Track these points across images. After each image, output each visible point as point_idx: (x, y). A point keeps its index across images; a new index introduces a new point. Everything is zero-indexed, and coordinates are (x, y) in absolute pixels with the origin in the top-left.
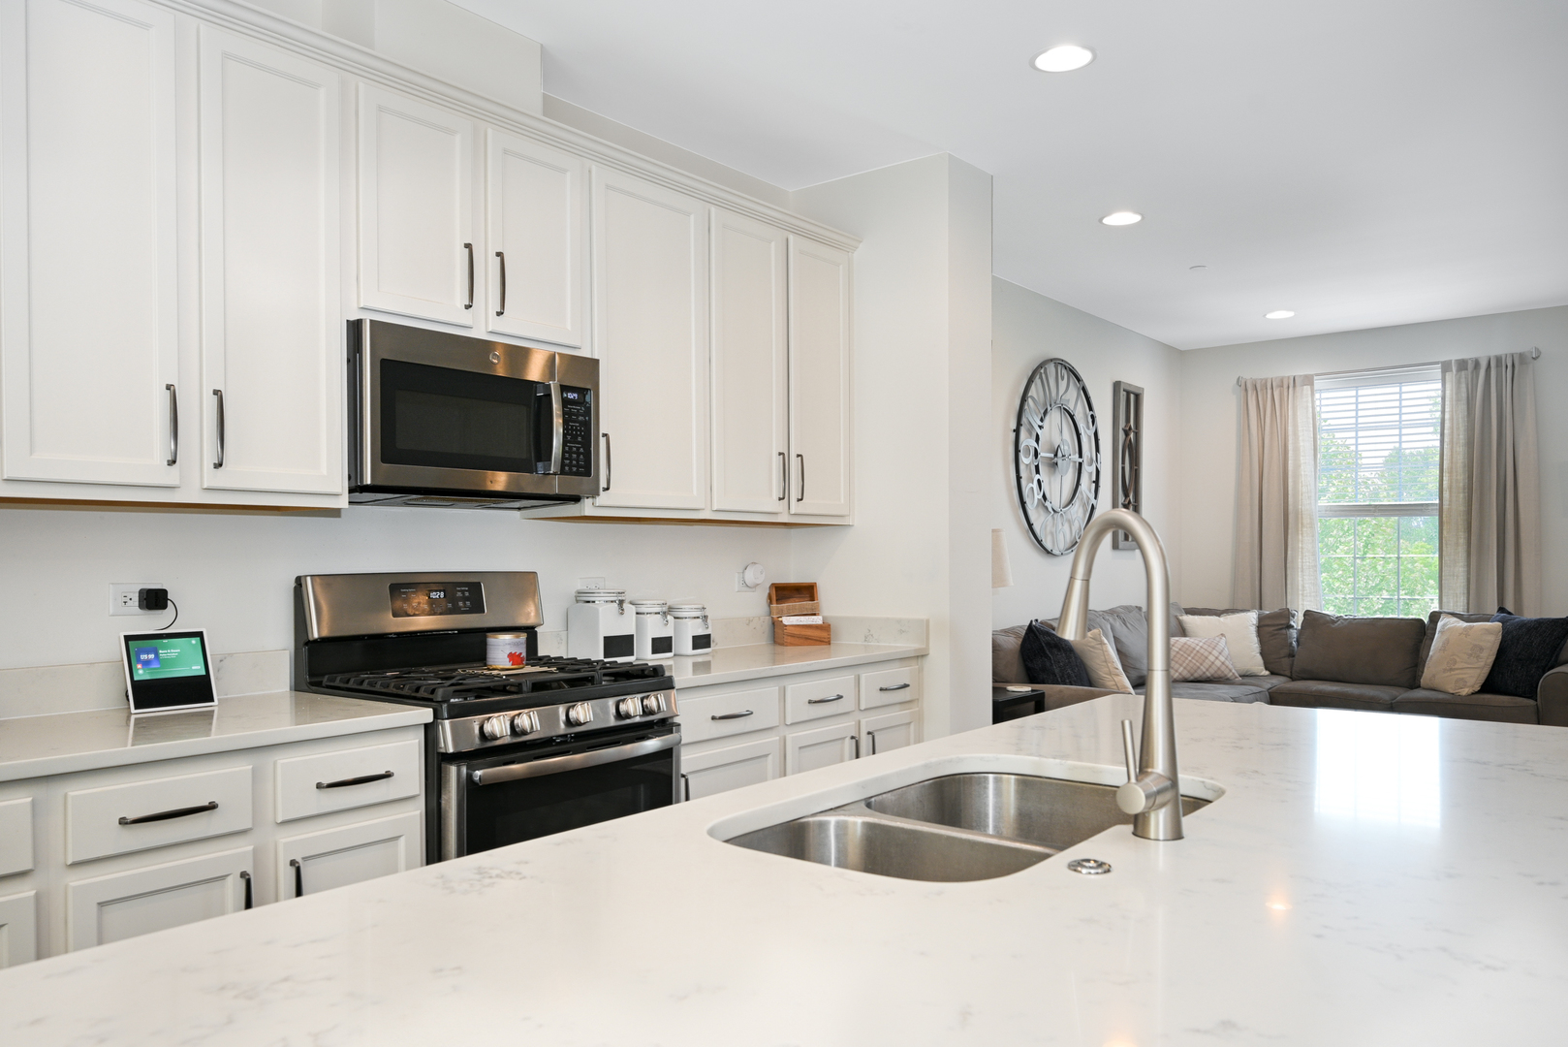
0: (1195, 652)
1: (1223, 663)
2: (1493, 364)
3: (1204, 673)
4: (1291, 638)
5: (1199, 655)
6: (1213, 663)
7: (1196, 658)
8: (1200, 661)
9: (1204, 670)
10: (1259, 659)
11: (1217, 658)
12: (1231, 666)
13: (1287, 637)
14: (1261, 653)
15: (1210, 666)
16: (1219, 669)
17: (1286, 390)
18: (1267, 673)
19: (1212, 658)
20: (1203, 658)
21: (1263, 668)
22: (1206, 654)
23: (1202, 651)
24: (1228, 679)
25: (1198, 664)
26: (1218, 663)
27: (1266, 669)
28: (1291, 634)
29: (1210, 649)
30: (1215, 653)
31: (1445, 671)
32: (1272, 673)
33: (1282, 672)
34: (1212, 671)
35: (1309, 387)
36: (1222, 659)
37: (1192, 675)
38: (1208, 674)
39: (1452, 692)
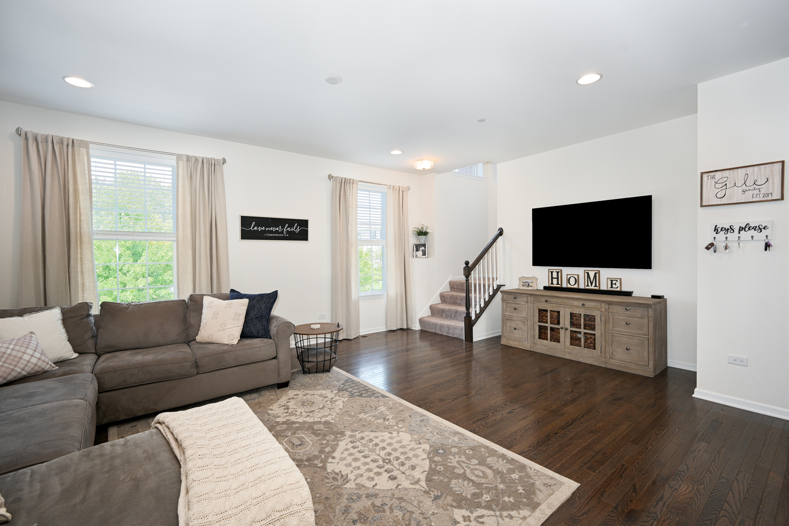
0: (6, 356)
1: (39, 359)
2: (205, 162)
3: (20, 373)
4: (91, 323)
5: (11, 357)
6: (29, 361)
7: (9, 361)
8: (14, 363)
9: (20, 370)
10: (69, 346)
11: (32, 356)
12: (47, 360)
13: (89, 323)
14: (68, 340)
15: (26, 365)
16: (36, 365)
17: (65, 147)
18: (76, 355)
19: (26, 357)
20: (17, 359)
21: (73, 352)
22: (20, 355)
23: (14, 353)
24: (46, 372)
25: (11, 367)
26: (34, 360)
27: (75, 352)
28: (91, 321)
29: (23, 349)
30: (30, 351)
31: (219, 331)
32: (80, 353)
33: (88, 351)
34: (28, 369)
35: (85, 149)
36: (37, 355)
37: (5, 379)
38: (24, 373)
39: (227, 343)
